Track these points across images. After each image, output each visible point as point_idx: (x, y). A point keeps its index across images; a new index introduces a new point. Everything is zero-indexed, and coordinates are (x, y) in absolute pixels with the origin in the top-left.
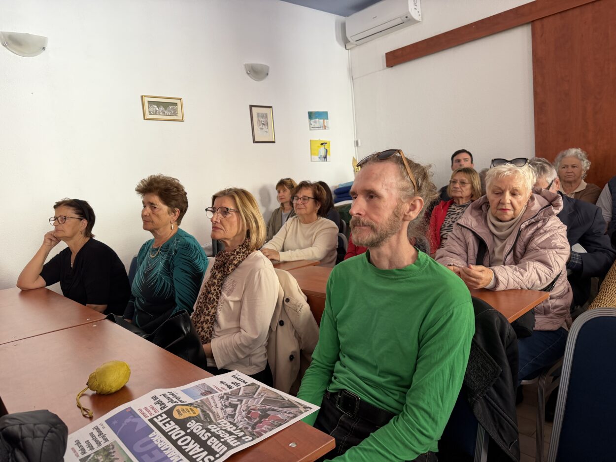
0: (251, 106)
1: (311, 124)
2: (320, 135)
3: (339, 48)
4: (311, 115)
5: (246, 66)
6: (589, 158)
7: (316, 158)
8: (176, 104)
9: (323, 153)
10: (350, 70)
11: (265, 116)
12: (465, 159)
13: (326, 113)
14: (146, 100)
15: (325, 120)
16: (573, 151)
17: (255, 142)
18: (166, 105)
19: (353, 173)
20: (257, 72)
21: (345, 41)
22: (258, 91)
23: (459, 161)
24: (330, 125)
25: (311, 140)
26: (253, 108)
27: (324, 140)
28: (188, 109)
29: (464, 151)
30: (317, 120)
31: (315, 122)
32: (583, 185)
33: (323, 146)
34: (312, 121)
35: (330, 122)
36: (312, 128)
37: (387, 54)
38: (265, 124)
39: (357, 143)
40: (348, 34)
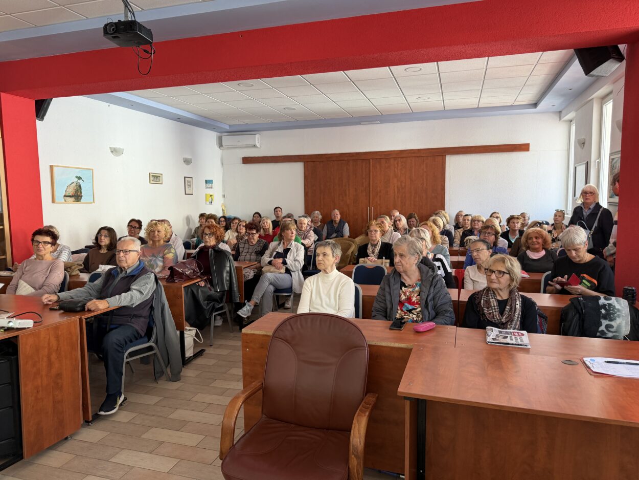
0: (185, 177)
2: (210, 192)
3: (217, 148)
4: (206, 182)
5: (184, 158)
6: (321, 215)
7: (208, 202)
8: (160, 176)
9: (211, 201)
10: (222, 160)
11: (189, 182)
12: (280, 211)
13: (212, 181)
14: (151, 174)
15: (212, 184)
16: (317, 212)
17: (186, 194)
18: (157, 177)
19: (221, 211)
20: (187, 161)
21: (220, 145)
22: (187, 171)
23: (277, 211)
24: (214, 187)
25: (206, 194)
26: (186, 178)
27: (211, 194)
28: (165, 179)
29: (279, 207)
30: (209, 184)
32: (320, 223)
33: (211, 197)
34: (206, 185)
35: (214, 185)
36: (207, 188)
37: (243, 158)
38: (190, 186)
39: (224, 196)
40: (224, 144)
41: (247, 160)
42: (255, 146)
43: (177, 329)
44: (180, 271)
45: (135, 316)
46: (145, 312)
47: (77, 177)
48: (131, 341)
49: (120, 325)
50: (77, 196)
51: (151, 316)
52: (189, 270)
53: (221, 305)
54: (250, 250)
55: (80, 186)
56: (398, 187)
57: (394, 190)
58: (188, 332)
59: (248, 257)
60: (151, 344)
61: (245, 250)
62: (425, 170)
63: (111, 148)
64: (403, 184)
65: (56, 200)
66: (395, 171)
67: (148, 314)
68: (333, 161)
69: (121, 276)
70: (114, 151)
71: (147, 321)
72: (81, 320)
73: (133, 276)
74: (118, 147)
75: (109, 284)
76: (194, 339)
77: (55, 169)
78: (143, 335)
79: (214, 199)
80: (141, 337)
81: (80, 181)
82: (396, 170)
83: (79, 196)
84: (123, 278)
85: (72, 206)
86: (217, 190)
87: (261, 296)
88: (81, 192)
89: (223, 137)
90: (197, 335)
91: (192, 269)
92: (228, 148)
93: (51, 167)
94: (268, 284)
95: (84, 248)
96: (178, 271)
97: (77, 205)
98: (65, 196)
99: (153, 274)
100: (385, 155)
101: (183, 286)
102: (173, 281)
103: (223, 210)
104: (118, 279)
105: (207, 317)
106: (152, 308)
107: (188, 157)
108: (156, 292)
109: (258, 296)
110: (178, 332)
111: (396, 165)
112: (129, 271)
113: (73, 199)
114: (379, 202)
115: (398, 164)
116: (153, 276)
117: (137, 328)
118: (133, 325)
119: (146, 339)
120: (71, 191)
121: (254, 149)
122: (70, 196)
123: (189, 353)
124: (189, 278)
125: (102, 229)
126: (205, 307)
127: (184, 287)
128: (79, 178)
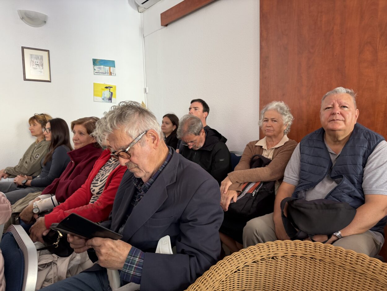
0: (23, 48)
1: (95, 70)
2: (106, 80)
4: (96, 62)
5: (20, 12)
7: (100, 99)
11: (40, 58)
12: (195, 108)
13: (114, 62)
15: (112, 68)
17: (26, 80)
20: (33, 19)
21: (137, 5)
23: (190, 109)
24: (116, 72)
25: (94, 83)
27: (109, 84)
30: (102, 66)
31: (100, 68)
32: (286, 139)
33: (108, 90)
34: (96, 67)
36: (96, 73)
37: (161, 15)
38: (39, 66)
39: (145, 90)
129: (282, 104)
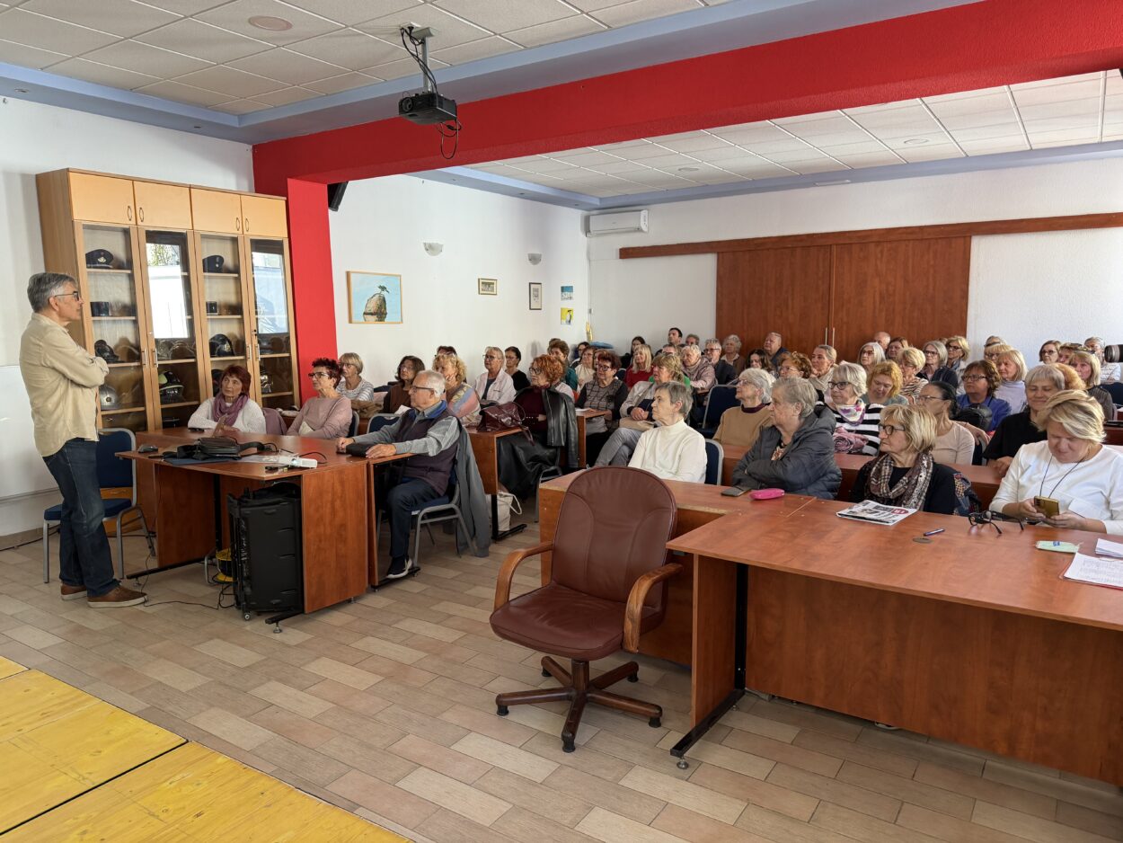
0: (530, 284)
1: (562, 296)
2: (567, 304)
3: (582, 235)
4: (563, 289)
5: (529, 255)
7: (564, 321)
8: (493, 283)
9: (568, 318)
10: (588, 254)
11: (536, 290)
13: (572, 287)
14: (481, 281)
15: (571, 293)
17: (530, 310)
18: (489, 284)
20: (534, 259)
21: (587, 230)
22: (533, 273)
24: (574, 297)
25: (561, 309)
26: (532, 286)
27: (570, 308)
28: (499, 286)
30: (566, 292)
31: (565, 294)
32: (737, 356)
33: (569, 313)
34: (563, 294)
35: (574, 294)
36: (563, 299)
37: (620, 249)
38: (537, 296)
39: (590, 311)
40: (592, 228)
41: (626, 253)
42: (639, 230)
43: (487, 492)
44: (493, 416)
45: (432, 469)
46: (446, 466)
47: (380, 287)
48: (425, 501)
49: (414, 478)
50: (380, 313)
51: (453, 471)
52: (506, 416)
53: (552, 468)
54: (601, 394)
55: (384, 300)
56: (880, 294)
57: (874, 297)
58: (503, 499)
59: (596, 401)
60: (452, 505)
61: (593, 394)
62: (932, 263)
63: (425, 244)
64: (891, 288)
65: (354, 320)
66: (876, 265)
67: (449, 468)
68: (768, 249)
69: (418, 418)
70: (430, 248)
71: (448, 477)
72: (368, 465)
73: (432, 420)
74: (435, 242)
75: (406, 427)
76: (511, 510)
77: (353, 277)
78: (442, 493)
79: (573, 317)
80: (439, 496)
81: (384, 293)
82: (878, 263)
83: (383, 313)
84: (420, 421)
85: (374, 327)
86: (579, 303)
87: (609, 460)
88: (385, 309)
89: (591, 218)
90: (514, 504)
91: (510, 416)
92: (598, 235)
93: (348, 274)
94: (620, 444)
95: (386, 384)
96: (491, 417)
97: (380, 326)
98: (365, 314)
99: (455, 419)
100: (859, 237)
101: (496, 436)
102: (485, 430)
103: (588, 333)
104: (416, 422)
105: (532, 483)
106: (454, 461)
107: (536, 251)
108: (461, 440)
109: (606, 460)
110: (489, 497)
111: (879, 256)
112: (426, 412)
113: (375, 317)
114: (845, 319)
115: (882, 252)
116: (454, 421)
117: (433, 485)
118: (428, 480)
119: (447, 499)
120: (372, 307)
121: (638, 235)
122: (372, 314)
123: (504, 527)
124: (505, 427)
125: (406, 358)
126: (529, 470)
127: (498, 438)
128: (383, 288)
129: (736, 337)
